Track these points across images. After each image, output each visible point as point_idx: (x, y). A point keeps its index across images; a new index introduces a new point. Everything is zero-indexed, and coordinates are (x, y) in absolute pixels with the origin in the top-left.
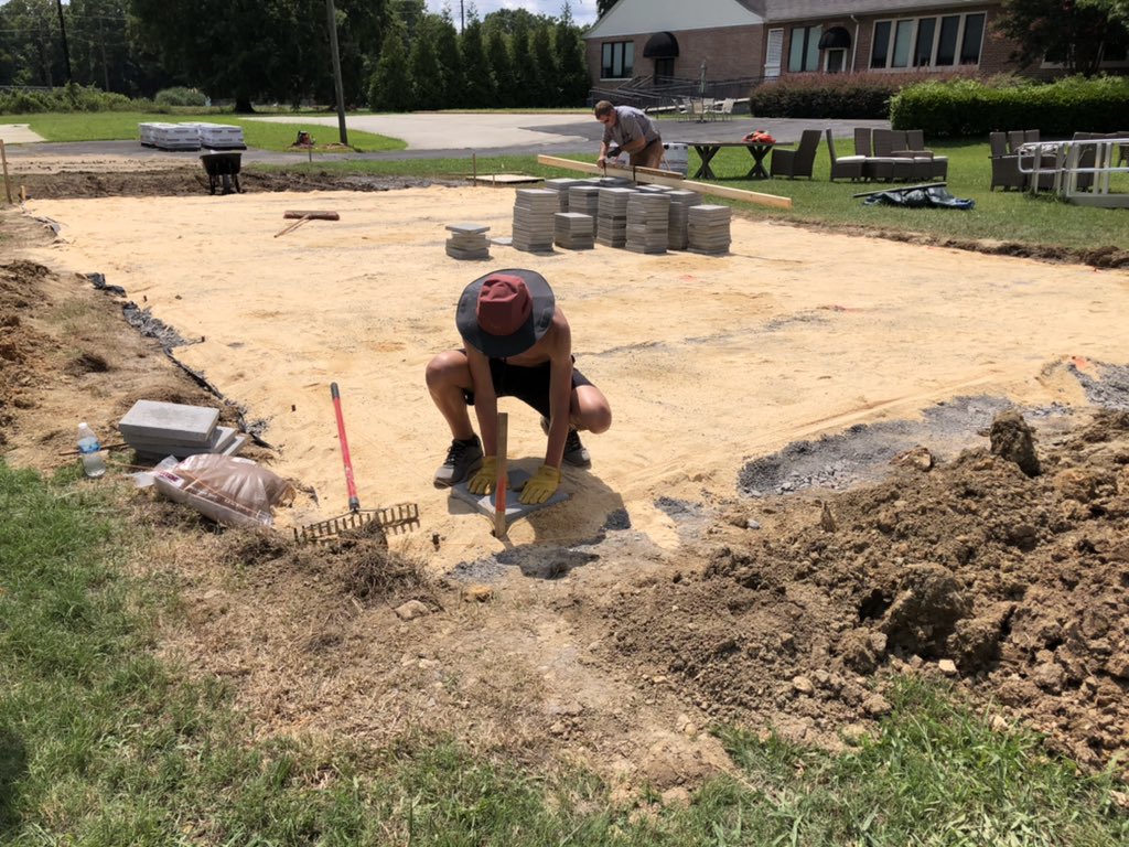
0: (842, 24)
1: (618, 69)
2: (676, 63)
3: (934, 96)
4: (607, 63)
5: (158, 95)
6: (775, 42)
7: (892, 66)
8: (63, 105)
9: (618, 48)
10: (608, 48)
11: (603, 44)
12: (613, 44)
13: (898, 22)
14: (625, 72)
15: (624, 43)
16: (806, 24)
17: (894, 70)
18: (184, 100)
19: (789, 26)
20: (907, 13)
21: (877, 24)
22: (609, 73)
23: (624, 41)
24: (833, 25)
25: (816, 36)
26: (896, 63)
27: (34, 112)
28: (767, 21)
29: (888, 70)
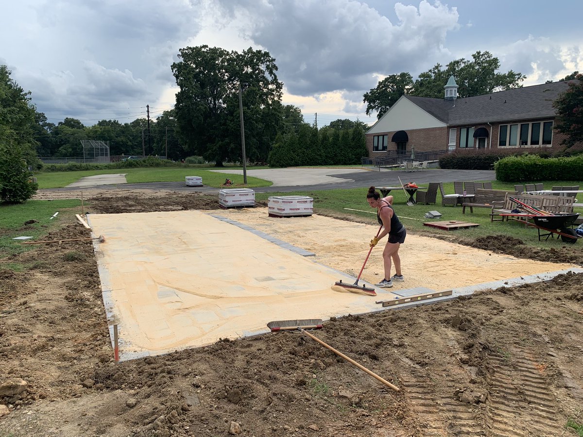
0: (484, 127)
1: (380, 147)
2: (407, 144)
3: (514, 162)
4: (376, 144)
5: (187, 159)
6: (453, 135)
7: (509, 145)
8: (146, 164)
9: (381, 138)
10: (376, 138)
11: (374, 136)
12: (378, 136)
13: (511, 125)
14: (384, 148)
15: (383, 136)
16: (468, 127)
17: (510, 147)
18: (197, 161)
19: (459, 127)
20: (515, 122)
21: (501, 126)
22: (377, 149)
23: (383, 135)
24: (479, 127)
25: (472, 132)
26: (511, 144)
27: (133, 168)
28: (448, 125)
29: (507, 147)
